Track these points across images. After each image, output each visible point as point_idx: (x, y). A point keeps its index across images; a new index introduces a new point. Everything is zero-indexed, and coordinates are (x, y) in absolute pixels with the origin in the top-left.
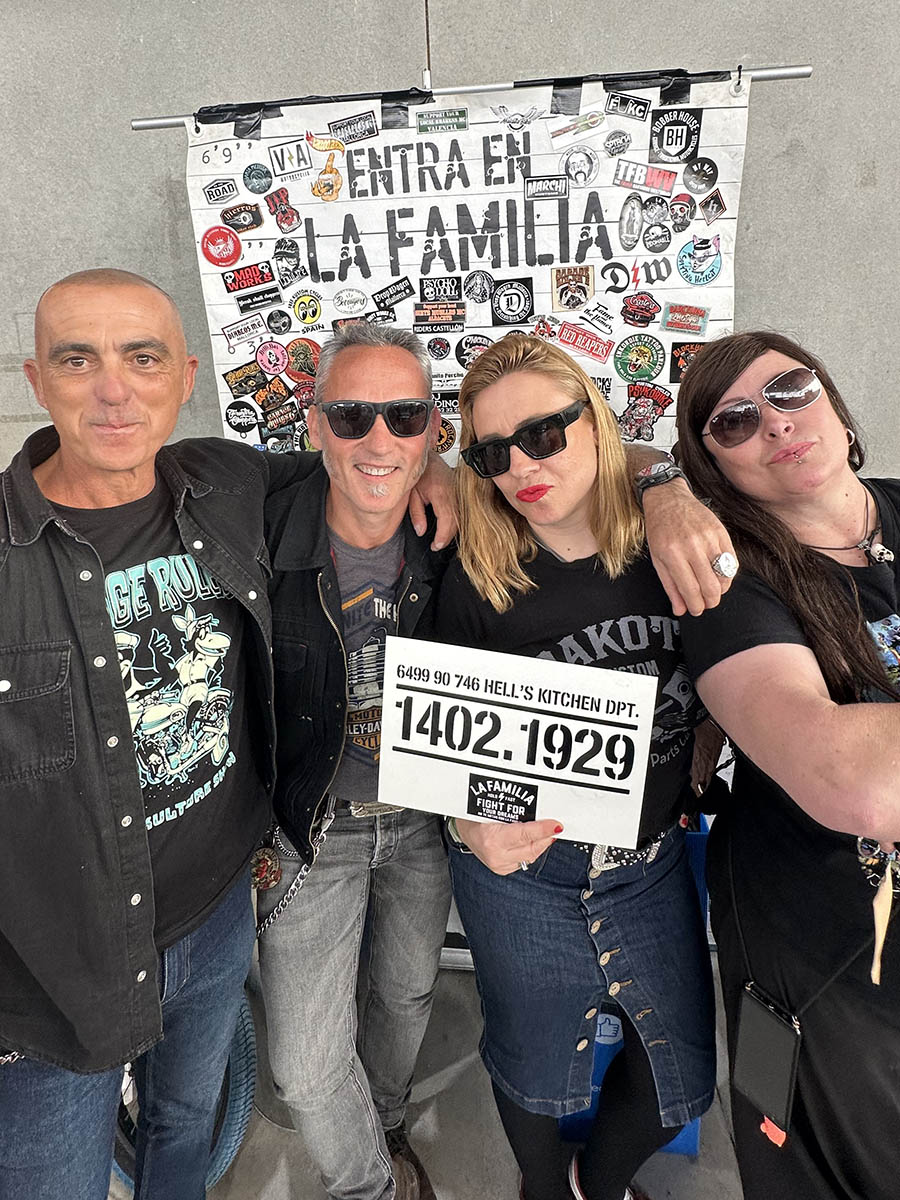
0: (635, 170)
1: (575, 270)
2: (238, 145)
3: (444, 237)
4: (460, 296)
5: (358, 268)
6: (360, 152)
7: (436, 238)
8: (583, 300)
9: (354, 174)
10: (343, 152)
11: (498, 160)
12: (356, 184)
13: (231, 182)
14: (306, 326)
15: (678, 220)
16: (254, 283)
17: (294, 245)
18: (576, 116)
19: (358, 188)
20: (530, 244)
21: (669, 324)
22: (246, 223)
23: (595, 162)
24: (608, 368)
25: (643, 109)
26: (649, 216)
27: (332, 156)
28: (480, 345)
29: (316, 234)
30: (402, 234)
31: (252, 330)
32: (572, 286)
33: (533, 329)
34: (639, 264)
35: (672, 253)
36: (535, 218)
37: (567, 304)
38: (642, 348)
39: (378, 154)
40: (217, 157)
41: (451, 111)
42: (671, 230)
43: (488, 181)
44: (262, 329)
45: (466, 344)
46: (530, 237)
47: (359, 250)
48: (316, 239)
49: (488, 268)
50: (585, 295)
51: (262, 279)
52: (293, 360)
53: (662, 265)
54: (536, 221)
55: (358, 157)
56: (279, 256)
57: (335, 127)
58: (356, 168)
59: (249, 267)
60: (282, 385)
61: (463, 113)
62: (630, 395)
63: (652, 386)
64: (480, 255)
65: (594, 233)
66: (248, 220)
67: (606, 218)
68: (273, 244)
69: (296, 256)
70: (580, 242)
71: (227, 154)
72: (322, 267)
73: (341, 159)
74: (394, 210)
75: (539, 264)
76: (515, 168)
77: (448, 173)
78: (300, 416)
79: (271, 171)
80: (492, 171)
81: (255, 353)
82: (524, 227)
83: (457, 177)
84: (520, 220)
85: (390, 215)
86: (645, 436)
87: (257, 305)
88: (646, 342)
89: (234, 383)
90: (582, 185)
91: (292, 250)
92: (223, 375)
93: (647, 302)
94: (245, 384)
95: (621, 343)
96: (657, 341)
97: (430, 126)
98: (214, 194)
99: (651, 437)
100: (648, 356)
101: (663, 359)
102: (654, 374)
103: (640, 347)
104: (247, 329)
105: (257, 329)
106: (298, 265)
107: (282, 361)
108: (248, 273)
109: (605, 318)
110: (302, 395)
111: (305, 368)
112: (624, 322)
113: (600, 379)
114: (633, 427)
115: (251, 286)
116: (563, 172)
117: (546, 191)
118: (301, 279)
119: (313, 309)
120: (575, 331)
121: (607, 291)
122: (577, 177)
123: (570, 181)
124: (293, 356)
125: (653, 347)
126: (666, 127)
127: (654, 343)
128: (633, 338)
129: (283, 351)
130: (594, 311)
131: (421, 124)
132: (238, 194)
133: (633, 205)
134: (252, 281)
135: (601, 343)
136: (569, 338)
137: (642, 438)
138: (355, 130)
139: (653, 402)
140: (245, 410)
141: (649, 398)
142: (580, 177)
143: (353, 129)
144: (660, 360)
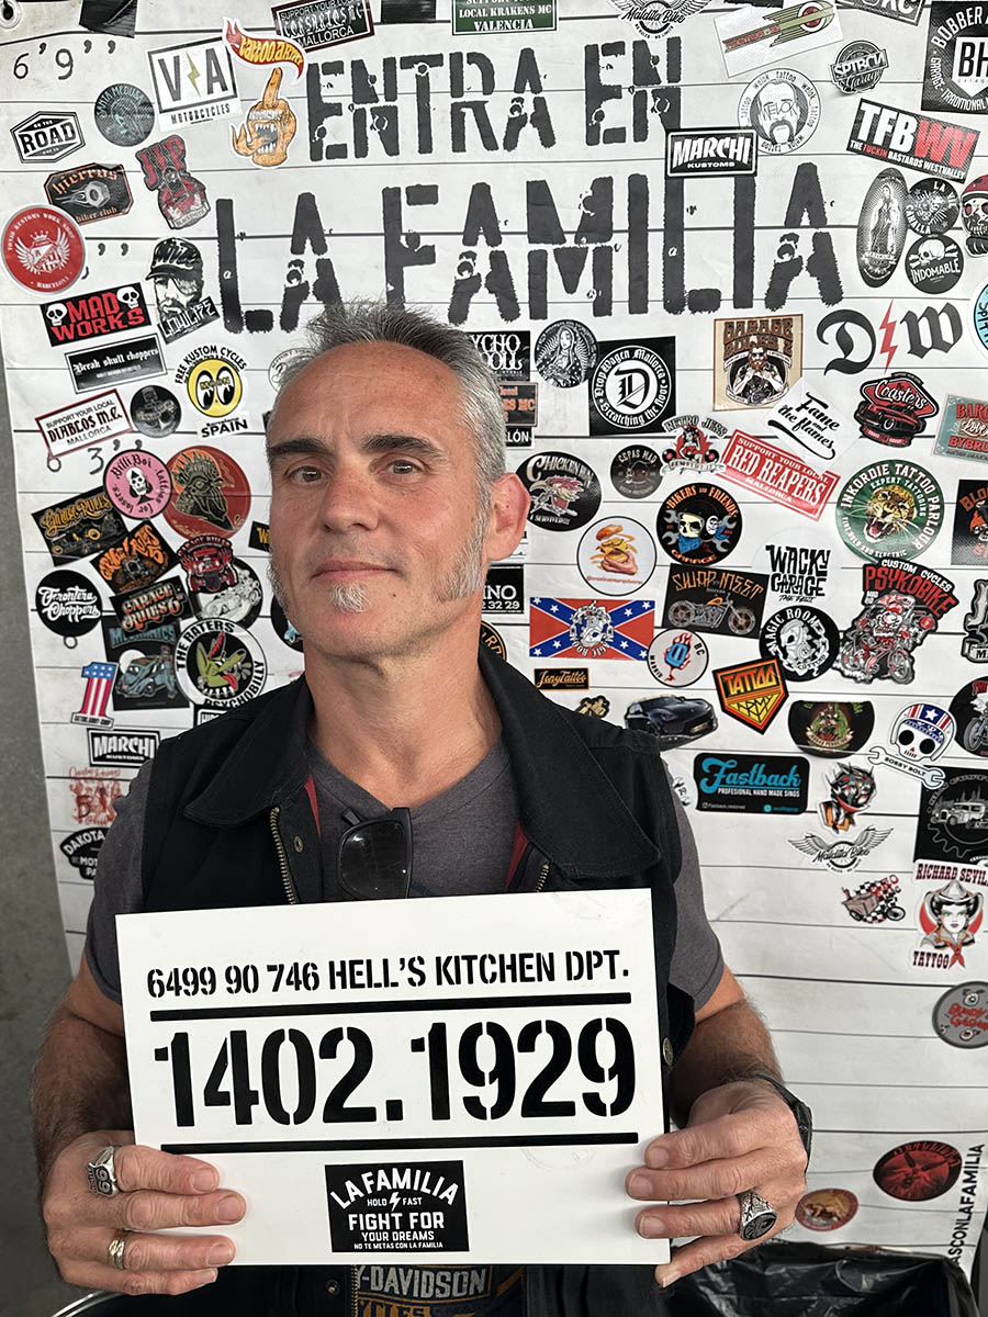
0: (892, 122)
1: (764, 323)
2: (88, 44)
3: (499, 248)
4: (526, 370)
5: (321, 305)
6: (335, 68)
7: (482, 249)
8: (777, 386)
9: (320, 111)
10: (300, 67)
11: (614, 92)
12: (323, 133)
13: (71, 120)
14: (212, 421)
15: (977, 229)
16: (107, 327)
17: (193, 255)
18: (779, 9)
19: (327, 142)
20: (674, 268)
21: (955, 442)
22: (96, 204)
23: (810, 103)
24: (824, 529)
27: (279, 73)
28: (562, 473)
29: (237, 233)
30: (414, 238)
31: (98, 426)
32: (756, 357)
33: (671, 444)
34: (897, 315)
35: (964, 296)
36: (686, 214)
37: (744, 394)
38: (897, 490)
39: (370, 73)
40: (43, 68)
42: (964, 248)
43: (592, 138)
44: (121, 424)
45: (536, 471)
46: (673, 252)
47: (325, 268)
48: (237, 241)
49: (584, 313)
50: (783, 378)
52: (180, 489)
53: (944, 320)
54: (688, 220)
55: (331, 78)
56: (160, 274)
58: (325, 100)
59: (99, 294)
60: (156, 542)
62: (868, 585)
63: (914, 570)
64: (571, 287)
65: (805, 249)
66: (101, 198)
67: (832, 215)
68: (151, 247)
69: (196, 276)
70: (776, 265)
71: (64, 58)
72: (248, 301)
73: (295, 81)
74: (399, 189)
75: (690, 309)
76: (648, 111)
77: (511, 116)
78: (191, 607)
79: (153, 99)
80: (601, 116)
81: (102, 472)
82: (662, 233)
83: (529, 125)
84: (656, 215)
85: (391, 197)
86: (897, 673)
87: (110, 373)
88: (905, 478)
89: (56, 532)
90: (785, 149)
91: (187, 263)
92: (33, 515)
93: (909, 394)
94: (78, 535)
95: (854, 478)
96: (928, 475)
97: (478, 19)
98: (34, 141)
99: (909, 676)
100: (908, 507)
101: (938, 514)
102: (919, 543)
103: (890, 488)
104: (88, 423)
105: (108, 423)
106: (200, 295)
107: (158, 491)
108: (96, 307)
109: (822, 425)
110: (197, 564)
111: (206, 509)
112: (861, 434)
113: (806, 551)
114: (872, 653)
115: (100, 334)
116: (745, 122)
117: (710, 159)
118: (203, 323)
119: (227, 386)
120: (758, 451)
121: (827, 370)
122: (775, 132)
123: (761, 140)
124: (182, 482)
125: (920, 488)
126: (958, 38)
127: (922, 479)
128: (878, 468)
129: (161, 472)
130: (798, 410)
131: (461, 16)
132: (83, 144)
133: (887, 194)
134: (103, 322)
135: (811, 477)
136: (746, 464)
137: (889, 678)
138: (325, 22)
139: (916, 603)
140: (77, 589)
141: (906, 594)
142: (782, 134)
143: (322, 21)
144: (933, 516)
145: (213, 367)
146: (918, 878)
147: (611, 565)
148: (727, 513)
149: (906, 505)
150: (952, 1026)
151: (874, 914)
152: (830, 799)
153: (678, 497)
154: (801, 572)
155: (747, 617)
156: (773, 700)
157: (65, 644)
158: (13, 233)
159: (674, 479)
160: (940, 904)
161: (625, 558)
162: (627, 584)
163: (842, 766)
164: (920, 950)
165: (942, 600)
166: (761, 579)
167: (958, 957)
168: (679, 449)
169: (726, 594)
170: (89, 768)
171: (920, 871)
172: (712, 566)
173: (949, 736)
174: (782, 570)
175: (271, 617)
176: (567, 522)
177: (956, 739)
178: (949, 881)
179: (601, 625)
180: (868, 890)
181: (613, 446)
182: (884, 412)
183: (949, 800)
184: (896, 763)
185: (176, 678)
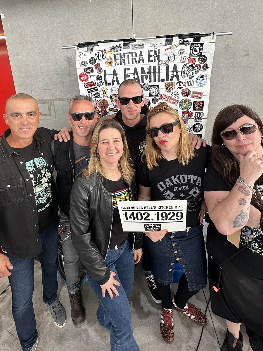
0: (186, 58)
1: (170, 83)
2: (88, 53)
3: (138, 75)
5: (117, 82)
6: (118, 54)
7: (136, 75)
8: (172, 90)
9: (116, 59)
10: (113, 54)
11: (152, 56)
13: (86, 62)
15: (196, 71)
16: (91, 86)
17: (101, 77)
18: (172, 45)
19: (117, 63)
20: (159, 77)
21: (193, 96)
23: (176, 57)
24: (177, 107)
25: (188, 43)
28: (146, 101)
29: (106, 74)
30: (127, 74)
32: (169, 87)
33: (159, 97)
34: (186, 82)
35: (194, 79)
37: (168, 91)
38: (186, 102)
39: (122, 55)
40: (83, 56)
41: (140, 44)
42: (195, 73)
43: (149, 61)
46: (159, 75)
47: (117, 78)
49: (148, 82)
51: (93, 85)
53: (192, 82)
54: (161, 71)
55: (117, 56)
56: (97, 79)
57: (112, 48)
59: (90, 82)
60: (98, 110)
61: (143, 45)
62: (183, 113)
63: (188, 111)
64: (146, 79)
65: (175, 74)
66: (90, 71)
67: (178, 70)
68: (96, 76)
69: (101, 79)
70: (171, 76)
71: (85, 55)
72: (108, 82)
73: (113, 56)
75: (161, 81)
76: (156, 58)
77: (139, 59)
79: (96, 59)
80: (150, 59)
82: (157, 73)
83: (141, 60)
84: (157, 71)
85: (125, 70)
86: (186, 123)
87: (92, 91)
90: (172, 62)
93: (188, 91)
95: (181, 101)
97: (135, 48)
98: (82, 65)
101: (191, 105)
106: (102, 82)
108: (90, 84)
109: (177, 95)
110: (103, 112)
111: (103, 106)
112: (182, 96)
116: (168, 59)
117: (163, 64)
118: (103, 85)
119: (105, 92)
121: (178, 88)
123: (169, 61)
124: (101, 103)
126: (194, 48)
127: (189, 101)
128: (184, 100)
129: (98, 102)
130: (174, 93)
131: (133, 47)
132: (88, 65)
133: (185, 67)
135: (176, 101)
136: (168, 99)
141: (187, 114)
142: (172, 60)
143: (116, 49)
145: (104, 90)
149: (187, 104)
153: (160, 103)
158: (80, 76)
159: (159, 101)
165: (191, 115)
177: (193, 130)
181: (152, 98)
182: (185, 93)
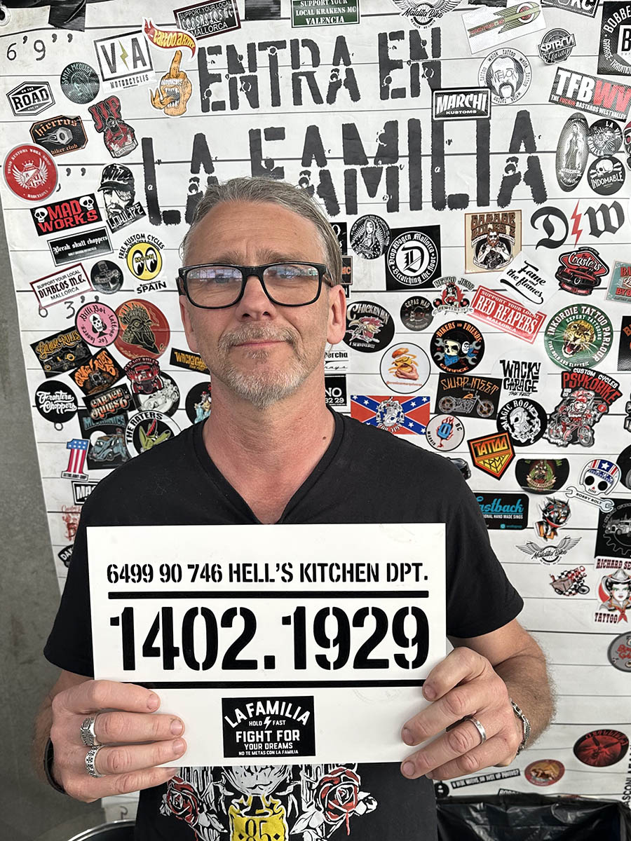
0: (579, 83)
1: (497, 215)
2: (54, 36)
3: (325, 168)
4: (345, 247)
6: (216, 50)
7: (314, 169)
9: (207, 79)
10: (193, 50)
11: (398, 65)
12: (209, 93)
13: (46, 87)
14: (143, 283)
16: (74, 222)
17: (127, 174)
18: (505, 8)
19: (212, 99)
20: (438, 180)
21: (619, 291)
22: (64, 142)
23: (526, 71)
24: (535, 349)
26: (596, 145)
27: (179, 55)
28: (369, 315)
29: (155, 160)
30: (270, 162)
31: (70, 287)
32: (493, 237)
33: (439, 296)
34: (582, 210)
35: (626, 197)
36: (446, 145)
37: (485, 262)
38: (583, 323)
39: (239, 54)
40: (26, 52)
42: (626, 165)
43: (384, 95)
44: (85, 286)
45: (352, 313)
46: (438, 170)
48: (156, 165)
49: (382, 211)
50: (509, 251)
51: (85, 217)
52: (124, 328)
53: (613, 213)
54: (447, 149)
55: (213, 57)
56: (107, 188)
57: (183, 16)
58: (210, 72)
59: (68, 201)
60: (111, 362)
61: (353, 1)
62: (565, 385)
63: (594, 375)
64: (372, 193)
65: (522, 167)
66: (67, 139)
67: (539, 145)
68: (100, 170)
69: (130, 188)
70: (504, 178)
71: (40, 47)
72: (164, 205)
73: (190, 60)
74: (260, 130)
75: (449, 207)
76: (420, 77)
77: (331, 81)
78: (134, 404)
79: (98, 72)
80: (389, 80)
81: (74, 317)
82: (430, 157)
83: (343, 87)
84: (426, 146)
85: (254, 136)
86: (583, 440)
87: (77, 253)
88: (588, 316)
89: (46, 356)
90: (509, 101)
91: (124, 180)
92: (31, 345)
93: (590, 261)
94: (60, 358)
95: (555, 316)
96: (603, 313)
97: (308, 17)
98: (22, 102)
99: (591, 442)
100: (590, 334)
101: (609, 339)
102: (597, 357)
103: (579, 322)
104: (64, 285)
105: (77, 285)
106: (133, 202)
107: (111, 329)
108: (66, 210)
109: (535, 282)
110: (137, 375)
111: (141, 340)
112: (560, 287)
113: (526, 363)
114: (567, 428)
115: (70, 227)
116: (483, 84)
117: (460, 109)
118: (136, 219)
119: (152, 260)
120: (494, 300)
121: (537, 246)
122: (502, 90)
123: (493, 96)
124: (125, 323)
125: (597, 321)
126: (621, 26)
127: (599, 316)
128: (571, 309)
129: (112, 316)
130: (519, 272)
131: (297, 15)
132: (54, 103)
133: (575, 130)
134: (71, 220)
135: (528, 315)
136: (487, 307)
137: (578, 443)
138: (209, 20)
139: (595, 396)
140: (61, 392)
141: (589, 390)
142: (507, 92)
143: (206, 19)
144: (606, 339)
145: (143, 247)
146: (597, 567)
147: (402, 374)
148: (475, 340)
149: (589, 333)
150: (620, 659)
151: (570, 590)
152: (542, 520)
153: (444, 330)
154: (522, 377)
155: (489, 406)
156: (505, 459)
157: (55, 427)
158: (11, 162)
159: (441, 318)
160: (611, 584)
161: (410, 369)
162: (413, 386)
163: (549, 499)
164: (599, 612)
165: (611, 393)
166: (497, 382)
167: (623, 616)
168: (443, 299)
169: (475, 392)
170: (74, 506)
171: (598, 564)
172: (466, 374)
173: (616, 479)
174: (510, 376)
175: (186, 409)
176: (373, 346)
177: (621, 481)
178: (617, 569)
179: (396, 412)
180: (566, 576)
181: (402, 297)
182: (574, 273)
183: (616, 519)
184: (583, 497)
185: (126, 448)
